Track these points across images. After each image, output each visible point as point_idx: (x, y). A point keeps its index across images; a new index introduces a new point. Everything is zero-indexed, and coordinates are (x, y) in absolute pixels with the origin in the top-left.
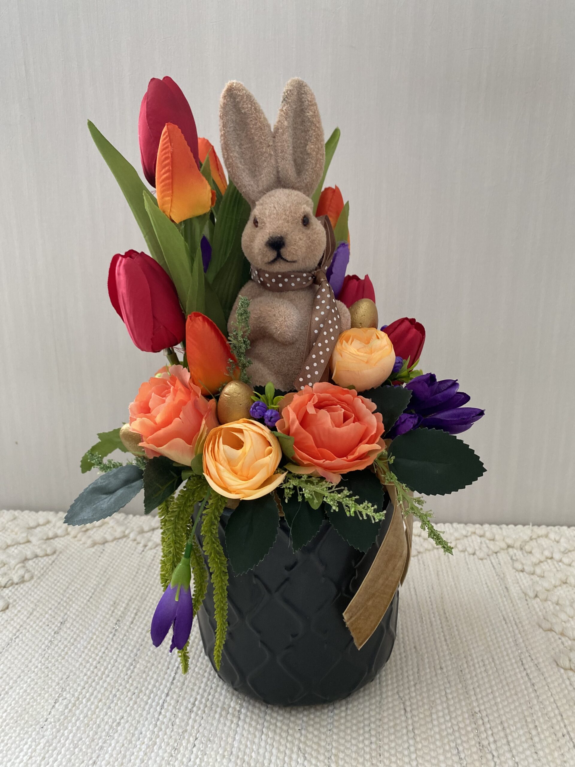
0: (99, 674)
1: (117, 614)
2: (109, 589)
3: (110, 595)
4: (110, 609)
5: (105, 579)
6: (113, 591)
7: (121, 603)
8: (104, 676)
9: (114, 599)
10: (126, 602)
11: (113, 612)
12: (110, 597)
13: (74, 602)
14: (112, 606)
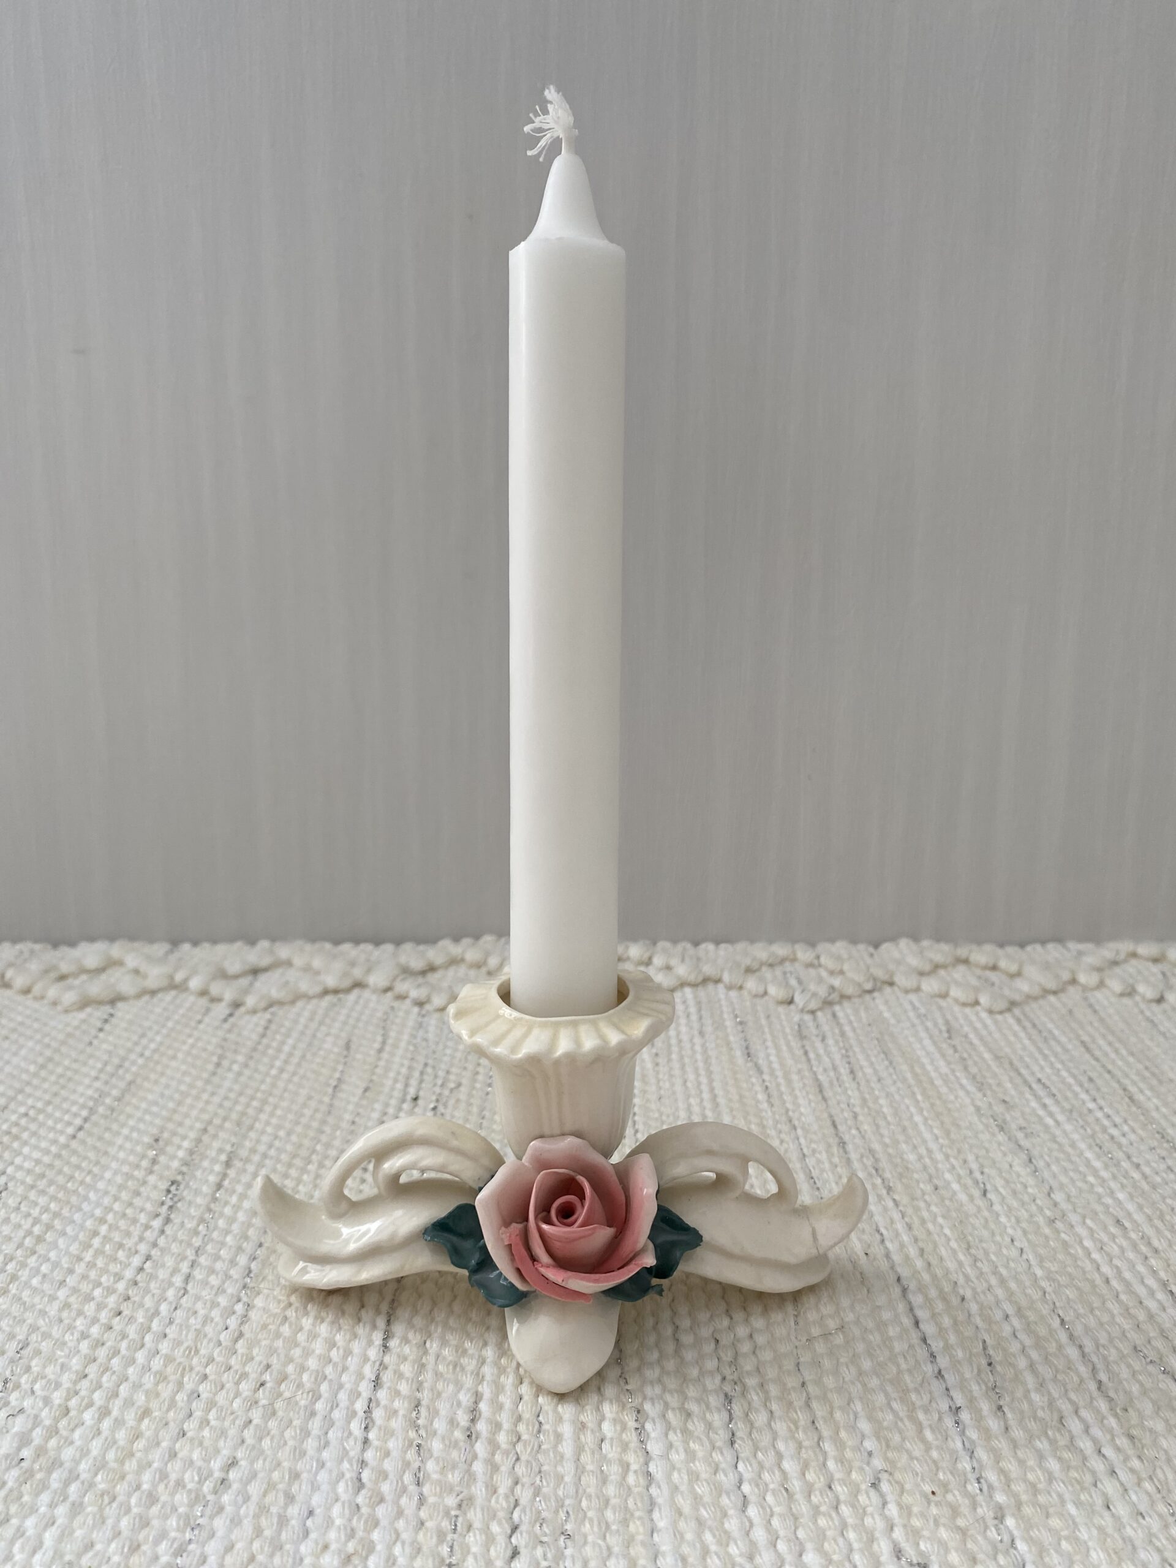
0: (132, 1331)
1: (168, 1167)
2: (137, 1108)
3: (140, 1120)
4: (144, 1157)
5: (122, 1085)
6: (146, 1111)
7: (176, 1140)
8: (148, 1338)
9: (155, 1131)
10: (192, 1135)
11: (154, 1161)
12: (142, 1126)
13: (25, 1143)
14: (151, 1147)
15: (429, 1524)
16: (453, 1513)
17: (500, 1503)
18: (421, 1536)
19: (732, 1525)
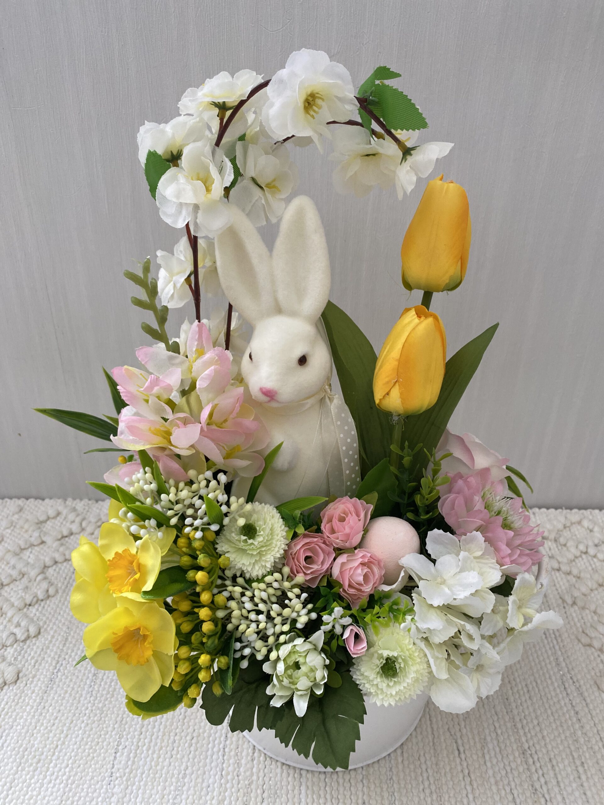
15: (241, 790)
16: (247, 786)
17: (260, 782)
18: (239, 794)
19: (322, 793)
